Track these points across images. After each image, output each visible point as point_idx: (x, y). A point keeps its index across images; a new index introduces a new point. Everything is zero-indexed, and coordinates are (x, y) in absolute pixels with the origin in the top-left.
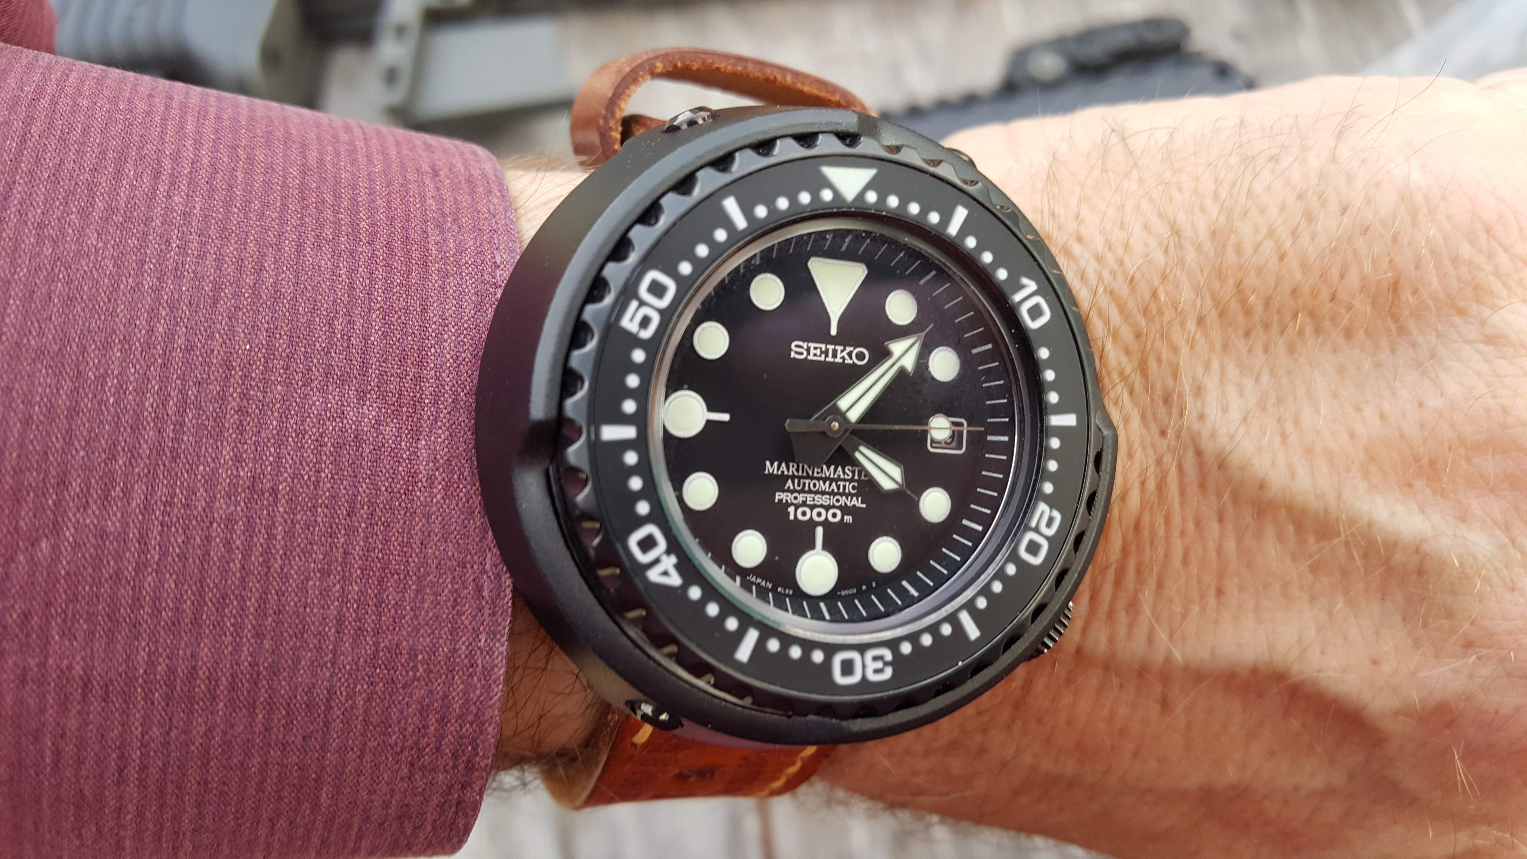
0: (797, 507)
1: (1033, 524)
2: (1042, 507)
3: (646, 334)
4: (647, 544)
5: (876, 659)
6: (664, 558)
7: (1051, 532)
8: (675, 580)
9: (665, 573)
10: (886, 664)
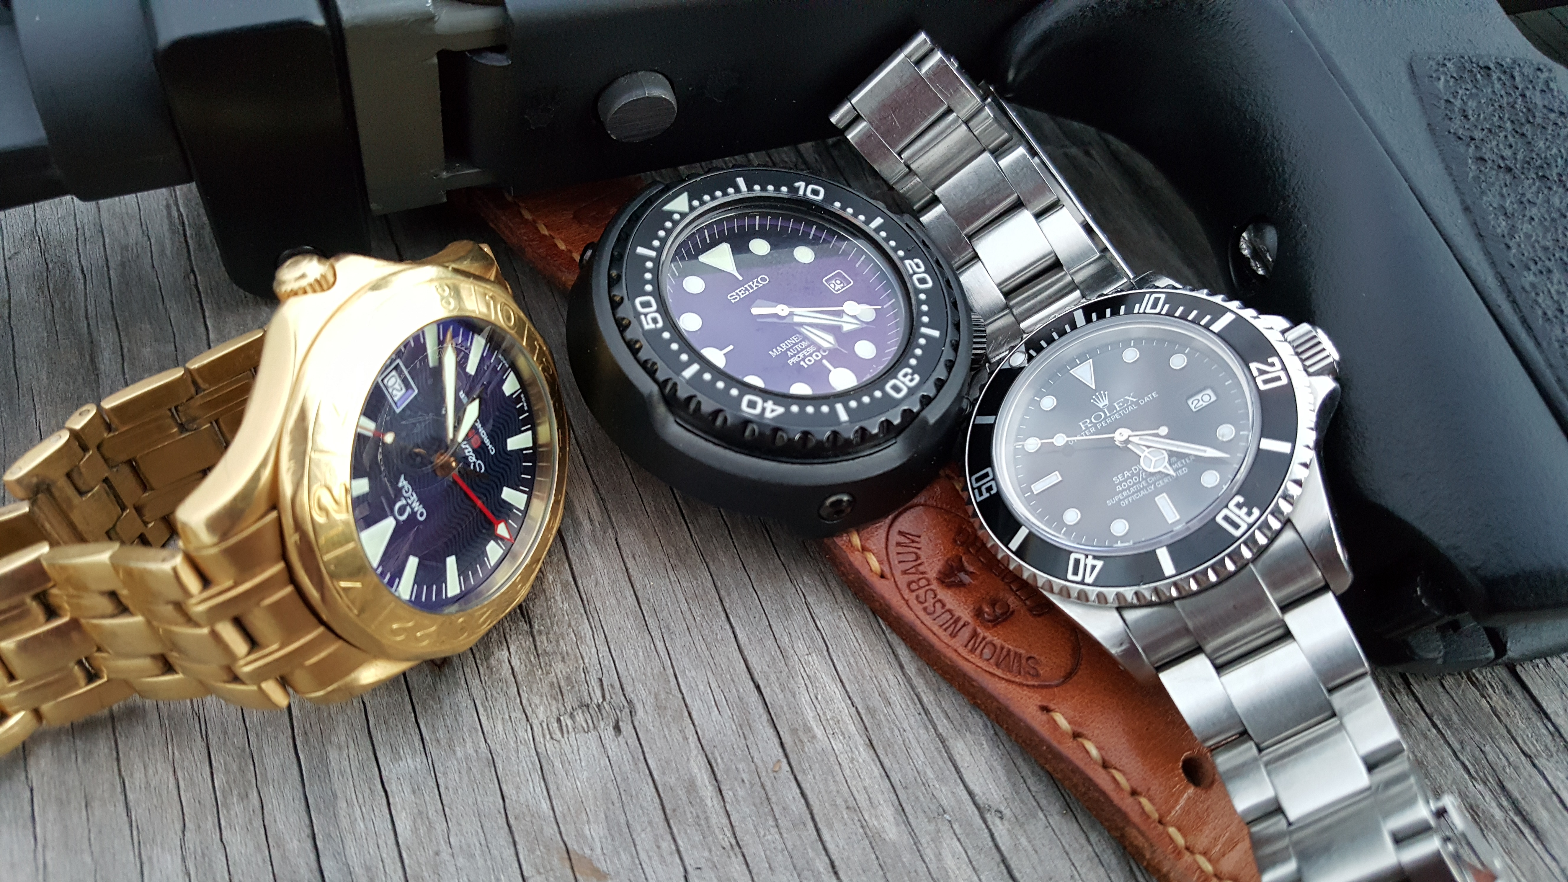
0: (803, 360)
1: (911, 272)
2: (907, 263)
3: (660, 325)
4: (752, 404)
6: (765, 405)
7: (922, 269)
8: (780, 410)
9: (773, 411)
10: (912, 374)
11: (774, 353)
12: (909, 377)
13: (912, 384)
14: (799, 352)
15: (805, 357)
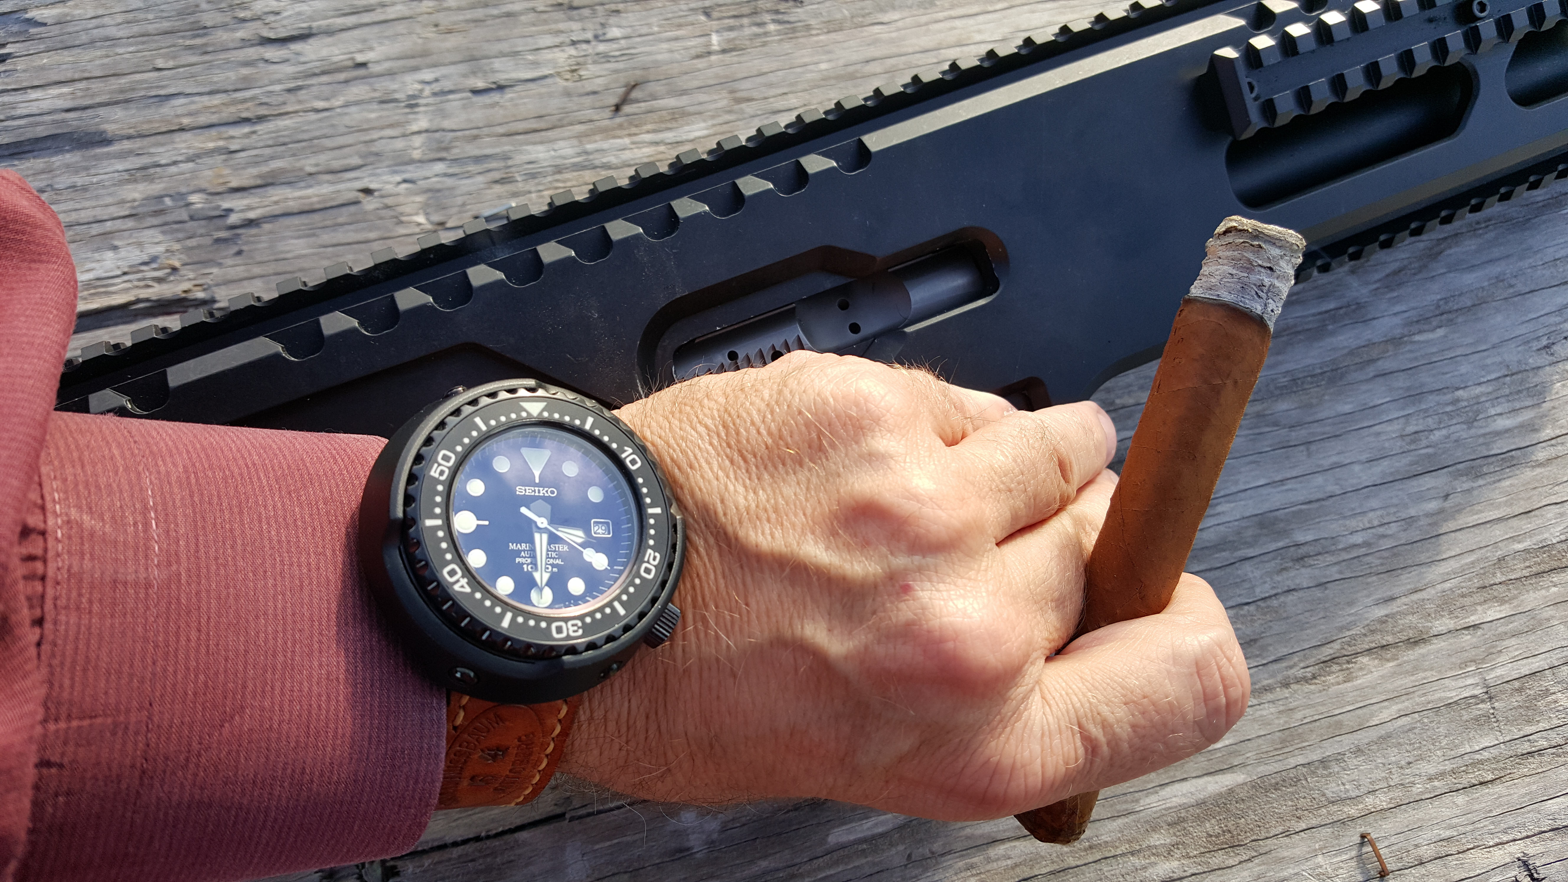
0: (528, 565)
1: (646, 559)
2: (650, 551)
3: (443, 478)
4: (452, 573)
5: (573, 625)
6: (461, 579)
7: (656, 563)
8: (468, 590)
9: (462, 587)
10: (579, 628)
11: (512, 546)
12: (575, 628)
13: (572, 634)
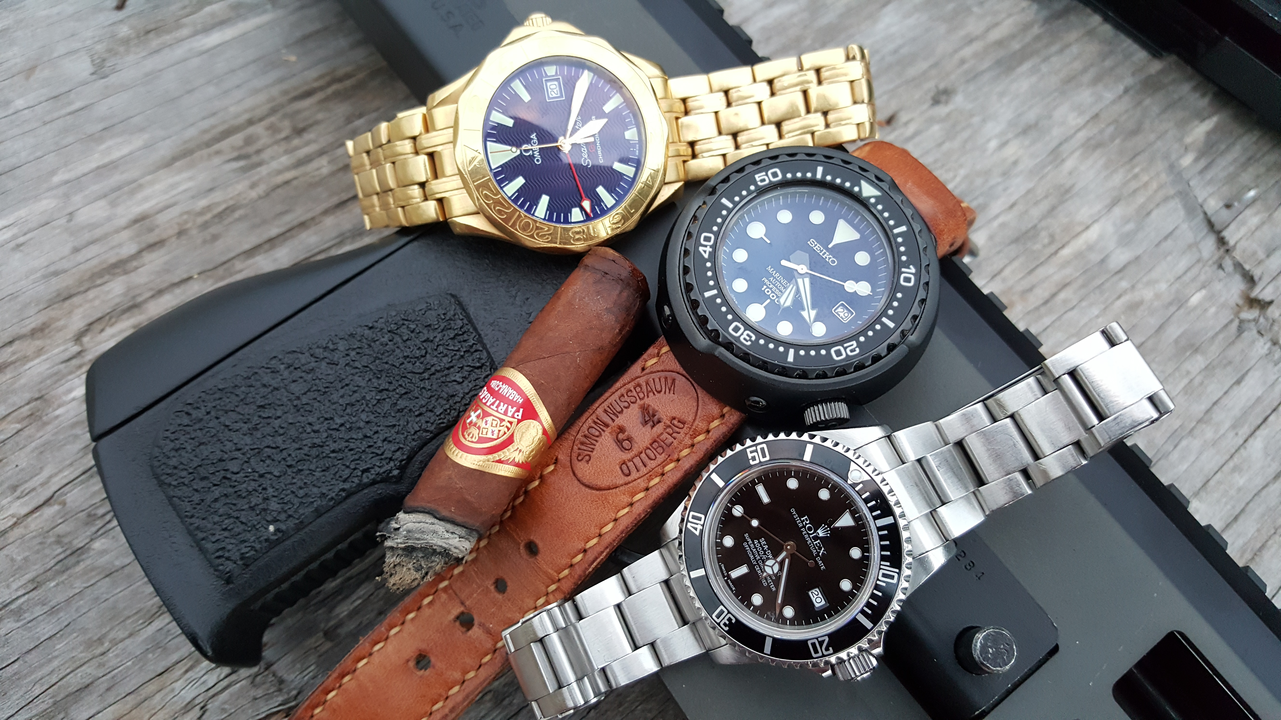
0: (768, 287)
3: (761, 184)
4: (707, 239)
5: (748, 335)
6: (708, 247)
7: (850, 355)
8: (706, 256)
9: (705, 252)
10: (750, 340)
11: (770, 269)
12: (748, 338)
13: (742, 339)
14: (774, 285)
15: (771, 289)
